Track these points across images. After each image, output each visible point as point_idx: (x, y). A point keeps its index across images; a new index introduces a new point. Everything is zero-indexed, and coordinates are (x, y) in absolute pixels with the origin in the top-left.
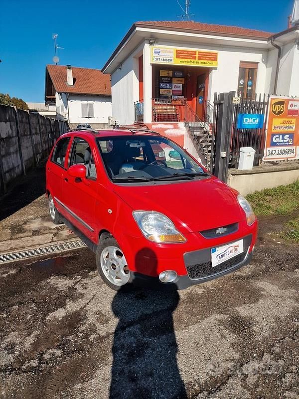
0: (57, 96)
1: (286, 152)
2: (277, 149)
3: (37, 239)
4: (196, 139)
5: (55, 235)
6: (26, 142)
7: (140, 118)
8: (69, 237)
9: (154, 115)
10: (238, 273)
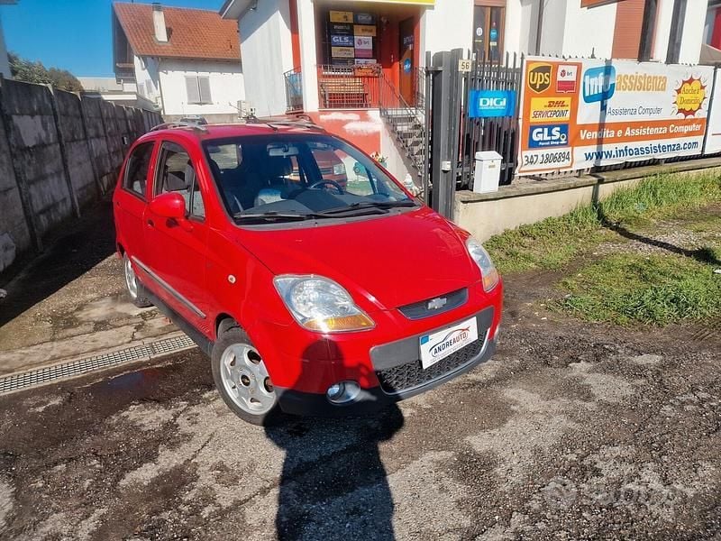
0: (137, 63)
1: (555, 158)
2: (540, 152)
3: (103, 337)
4: (401, 139)
5: (138, 328)
6: (77, 155)
7: (296, 102)
8: (165, 331)
9: (322, 97)
10: (472, 377)
